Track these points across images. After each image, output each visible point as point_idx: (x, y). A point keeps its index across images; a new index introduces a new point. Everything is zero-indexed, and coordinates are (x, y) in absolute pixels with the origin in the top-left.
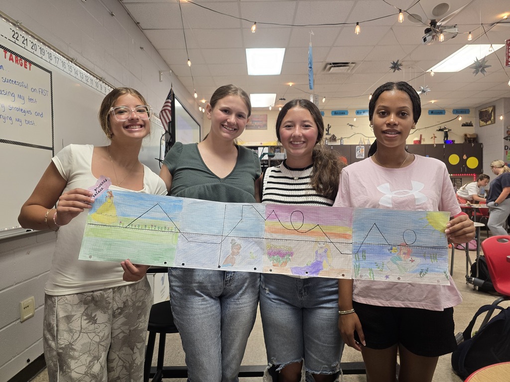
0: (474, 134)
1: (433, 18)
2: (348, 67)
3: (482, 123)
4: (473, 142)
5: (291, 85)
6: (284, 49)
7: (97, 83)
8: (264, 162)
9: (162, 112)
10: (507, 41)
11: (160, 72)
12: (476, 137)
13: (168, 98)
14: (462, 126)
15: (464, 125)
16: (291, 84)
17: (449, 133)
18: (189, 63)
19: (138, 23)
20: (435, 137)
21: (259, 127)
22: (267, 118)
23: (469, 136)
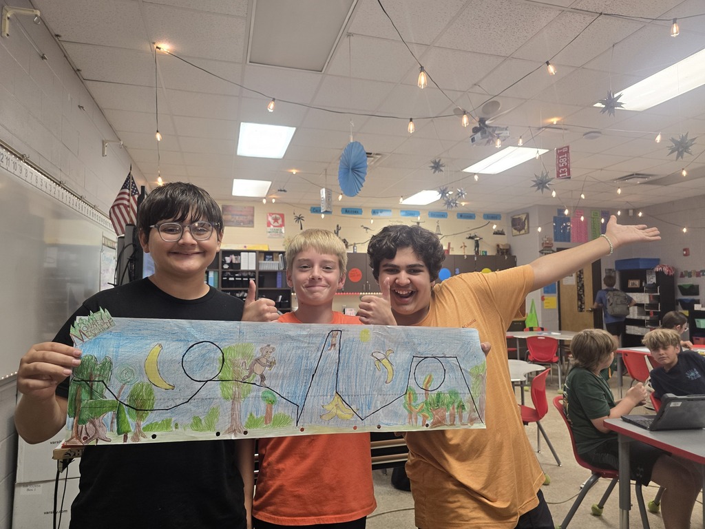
0: (507, 245)
1: (483, 116)
2: (372, 159)
3: (515, 232)
4: (507, 254)
5: (294, 173)
6: (295, 129)
7: (15, 163)
8: (250, 274)
9: (113, 207)
10: (557, 150)
11: (103, 143)
12: (508, 248)
13: (124, 187)
14: (494, 234)
15: (496, 233)
16: (294, 171)
17: (479, 242)
18: (158, 136)
19: (78, 70)
20: (465, 246)
21: (242, 224)
22: (253, 211)
23: (501, 247)
